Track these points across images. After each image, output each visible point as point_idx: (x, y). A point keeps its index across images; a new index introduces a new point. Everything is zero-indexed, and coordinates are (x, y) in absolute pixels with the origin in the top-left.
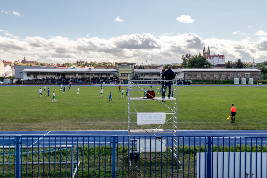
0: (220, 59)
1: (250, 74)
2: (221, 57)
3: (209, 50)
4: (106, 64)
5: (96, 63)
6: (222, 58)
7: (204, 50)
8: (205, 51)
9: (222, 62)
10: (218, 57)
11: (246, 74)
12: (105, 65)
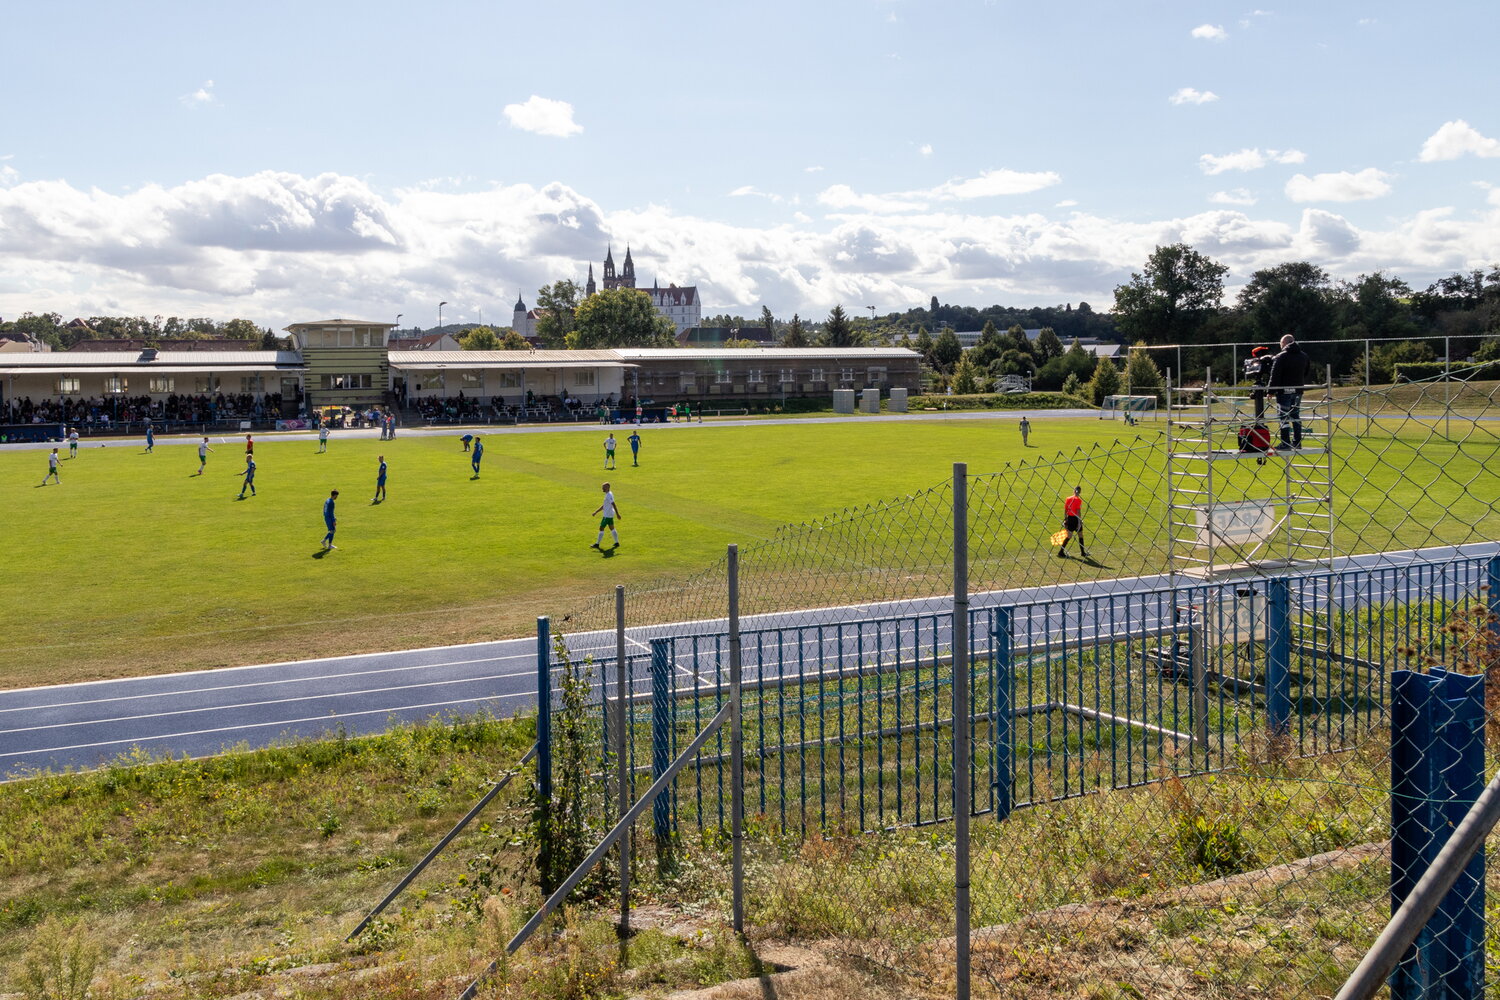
0: (679, 308)
1: (884, 369)
2: (683, 298)
3: (629, 263)
4: (117, 329)
5: (58, 321)
6: (689, 302)
7: (609, 264)
8: (612, 266)
9: (686, 317)
10: (672, 298)
11: (870, 369)
12: (109, 334)
